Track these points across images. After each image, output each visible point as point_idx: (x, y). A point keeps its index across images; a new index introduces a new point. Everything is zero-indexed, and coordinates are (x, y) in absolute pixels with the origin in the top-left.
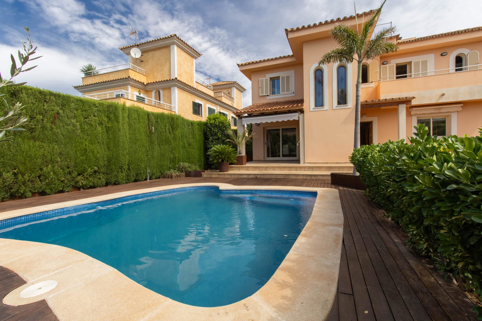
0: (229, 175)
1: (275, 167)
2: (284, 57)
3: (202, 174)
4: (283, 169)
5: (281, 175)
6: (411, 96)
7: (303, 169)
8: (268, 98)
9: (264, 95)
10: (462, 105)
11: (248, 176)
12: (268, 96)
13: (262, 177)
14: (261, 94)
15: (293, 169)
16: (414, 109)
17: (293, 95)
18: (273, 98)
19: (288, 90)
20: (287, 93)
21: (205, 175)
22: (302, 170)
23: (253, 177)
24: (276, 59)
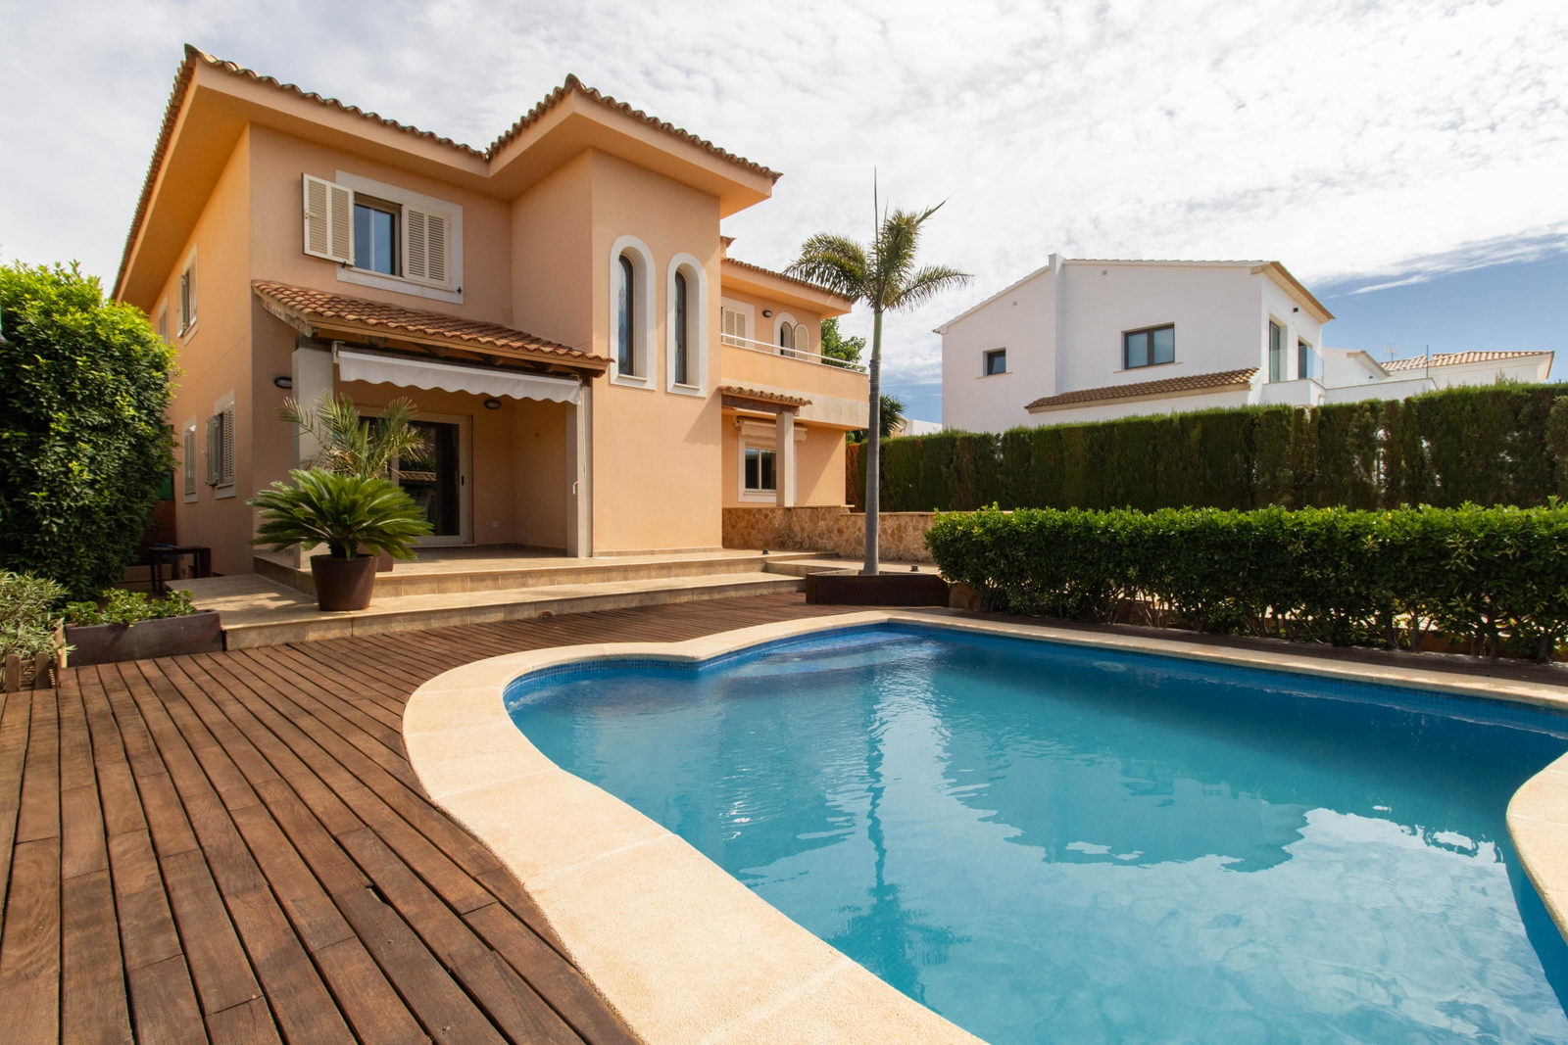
0: (413, 620)
1: (557, 570)
2: (448, 144)
3: (224, 633)
4: (583, 577)
5: (630, 597)
6: (797, 396)
7: (643, 573)
8: (343, 275)
9: (329, 256)
10: (805, 429)
11: (511, 613)
12: (344, 265)
13: (567, 610)
14: (312, 248)
15: (614, 575)
16: (746, 422)
17: (458, 299)
18: (372, 283)
19: (437, 272)
20: (435, 282)
21: (253, 635)
22: (642, 578)
23: (533, 614)
24: (412, 132)
